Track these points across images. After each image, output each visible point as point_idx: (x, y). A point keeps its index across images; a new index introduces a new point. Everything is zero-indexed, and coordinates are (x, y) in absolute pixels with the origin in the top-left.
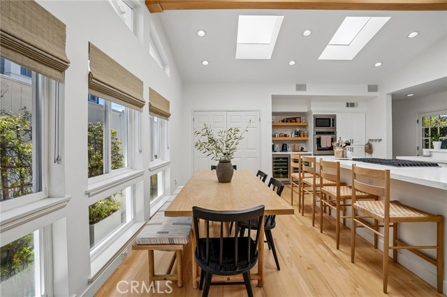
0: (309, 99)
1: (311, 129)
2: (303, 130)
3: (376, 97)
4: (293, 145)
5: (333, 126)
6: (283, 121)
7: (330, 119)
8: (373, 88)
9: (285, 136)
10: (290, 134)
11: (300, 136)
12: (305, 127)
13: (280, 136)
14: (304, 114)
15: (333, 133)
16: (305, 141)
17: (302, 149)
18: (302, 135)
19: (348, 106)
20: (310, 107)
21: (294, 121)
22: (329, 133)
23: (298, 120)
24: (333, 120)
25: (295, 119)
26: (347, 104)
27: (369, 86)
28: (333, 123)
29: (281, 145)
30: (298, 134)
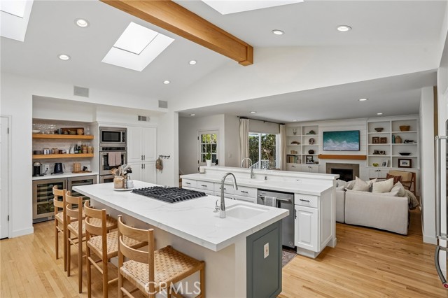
0: (94, 108)
1: (97, 144)
2: (87, 144)
3: (165, 113)
4: (72, 163)
5: (124, 141)
6: (57, 132)
7: (120, 133)
8: (163, 104)
9: (60, 152)
10: (68, 148)
11: (82, 152)
12: (90, 140)
13: (51, 153)
14: (88, 124)
15: (123, 149)
16: (90, 159)
17: (85, 168)
18: (85, 151)
19: (139, 119)
20: (95, 117)
21: (73, 132)
22: (118, 149)
23: (80, 131)
24: (123, 134)
25: (76, 130)
26: (139, 117)
27: (159, 101)
28: (123, 138)
29: (53, 165)
30: (79, 149)
